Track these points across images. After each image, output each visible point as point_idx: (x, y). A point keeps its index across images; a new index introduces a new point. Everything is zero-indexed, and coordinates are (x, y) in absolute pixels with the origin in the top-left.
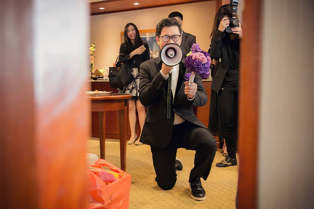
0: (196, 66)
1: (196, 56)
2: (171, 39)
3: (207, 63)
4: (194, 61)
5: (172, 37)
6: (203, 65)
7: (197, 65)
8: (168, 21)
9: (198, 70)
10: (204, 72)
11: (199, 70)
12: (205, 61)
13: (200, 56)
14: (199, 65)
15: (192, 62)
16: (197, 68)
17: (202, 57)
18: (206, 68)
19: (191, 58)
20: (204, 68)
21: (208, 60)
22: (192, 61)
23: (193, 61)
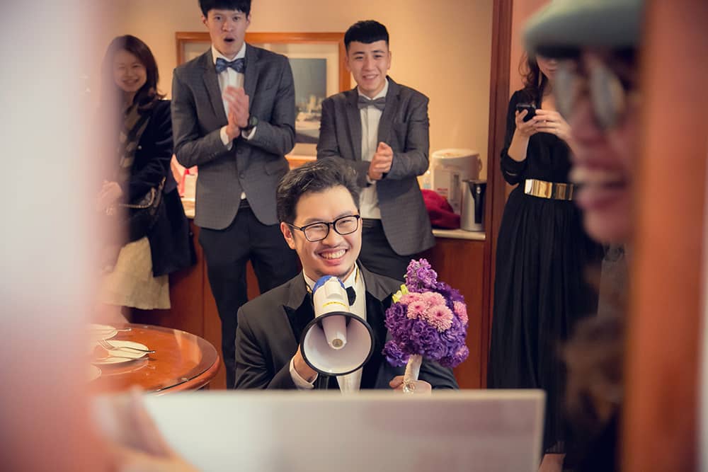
0: (418, 342)
1: (418, 307)
2: (332, 231)
3: (453, 327)
4: (412, 325)
5: (334, 223)
6: (440, 334)
7: (421, 337)
8: (312, 176)
9: (426, 351)
10: (448, 353)
11: (431, 350)
12: (447, 322)
13: (431, 305)
14: (428, 339)
15: (406, 326)
16: (423, 347)
17: (435, 309)
18: (452, 342)
19: (405, 314)
20: (444, 343)
21: (456, 315)
22: (407, 323)
23: (409, 325)
